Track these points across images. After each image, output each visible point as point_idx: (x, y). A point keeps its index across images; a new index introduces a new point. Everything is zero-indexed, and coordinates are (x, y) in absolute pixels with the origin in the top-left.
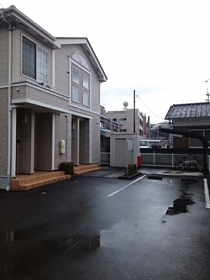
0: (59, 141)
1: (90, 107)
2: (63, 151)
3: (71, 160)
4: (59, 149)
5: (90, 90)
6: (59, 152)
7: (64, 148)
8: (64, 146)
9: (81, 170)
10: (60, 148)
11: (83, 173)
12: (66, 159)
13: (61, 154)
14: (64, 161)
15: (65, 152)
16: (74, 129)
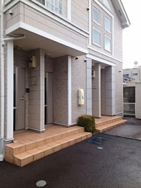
0: (77, 90)
1: (112, 53)
2: (82, 102)
3: (91, 112)
4: (76, 99)
5: (112, 34)
6: (77, 103)
7: (83, 98)
8: (84, 97)
9: (104, 124)
10: (78, 98)
11: (106, 130)
12: (86, 112)
13: (79, 105)
14: (83, 114)
15: (85, 103)
16: (94, 77)
